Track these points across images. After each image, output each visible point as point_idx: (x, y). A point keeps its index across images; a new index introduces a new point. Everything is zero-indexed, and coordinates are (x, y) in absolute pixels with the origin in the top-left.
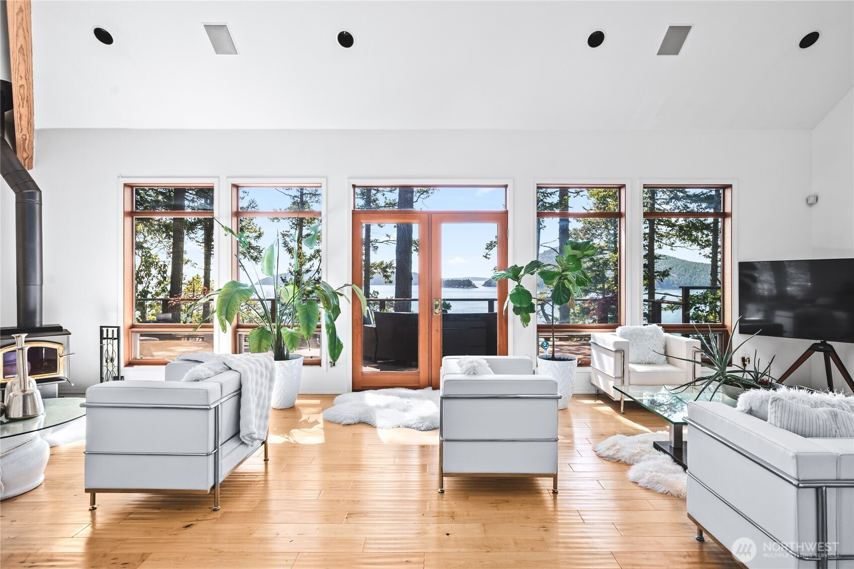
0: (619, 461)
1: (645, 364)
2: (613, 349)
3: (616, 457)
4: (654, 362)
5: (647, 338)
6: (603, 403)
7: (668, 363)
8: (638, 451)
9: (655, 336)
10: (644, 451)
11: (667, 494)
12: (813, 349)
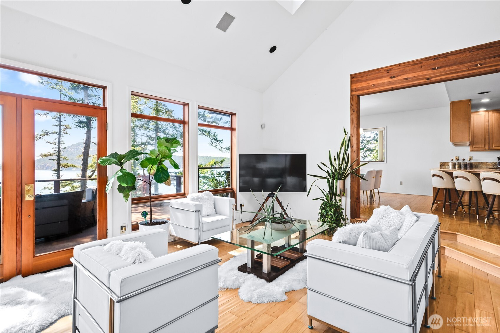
0: (227, 289)
1: (206, 216)
2: (194, 210)
3: (225, 287)
4: (210, 214)
5: (206, 200)
6: (181, 247)
7: (216, 213)
8: (235, 277)
9: (209, 198)
10: (238, 276)
11: (270, 302)
12: (269, 196)
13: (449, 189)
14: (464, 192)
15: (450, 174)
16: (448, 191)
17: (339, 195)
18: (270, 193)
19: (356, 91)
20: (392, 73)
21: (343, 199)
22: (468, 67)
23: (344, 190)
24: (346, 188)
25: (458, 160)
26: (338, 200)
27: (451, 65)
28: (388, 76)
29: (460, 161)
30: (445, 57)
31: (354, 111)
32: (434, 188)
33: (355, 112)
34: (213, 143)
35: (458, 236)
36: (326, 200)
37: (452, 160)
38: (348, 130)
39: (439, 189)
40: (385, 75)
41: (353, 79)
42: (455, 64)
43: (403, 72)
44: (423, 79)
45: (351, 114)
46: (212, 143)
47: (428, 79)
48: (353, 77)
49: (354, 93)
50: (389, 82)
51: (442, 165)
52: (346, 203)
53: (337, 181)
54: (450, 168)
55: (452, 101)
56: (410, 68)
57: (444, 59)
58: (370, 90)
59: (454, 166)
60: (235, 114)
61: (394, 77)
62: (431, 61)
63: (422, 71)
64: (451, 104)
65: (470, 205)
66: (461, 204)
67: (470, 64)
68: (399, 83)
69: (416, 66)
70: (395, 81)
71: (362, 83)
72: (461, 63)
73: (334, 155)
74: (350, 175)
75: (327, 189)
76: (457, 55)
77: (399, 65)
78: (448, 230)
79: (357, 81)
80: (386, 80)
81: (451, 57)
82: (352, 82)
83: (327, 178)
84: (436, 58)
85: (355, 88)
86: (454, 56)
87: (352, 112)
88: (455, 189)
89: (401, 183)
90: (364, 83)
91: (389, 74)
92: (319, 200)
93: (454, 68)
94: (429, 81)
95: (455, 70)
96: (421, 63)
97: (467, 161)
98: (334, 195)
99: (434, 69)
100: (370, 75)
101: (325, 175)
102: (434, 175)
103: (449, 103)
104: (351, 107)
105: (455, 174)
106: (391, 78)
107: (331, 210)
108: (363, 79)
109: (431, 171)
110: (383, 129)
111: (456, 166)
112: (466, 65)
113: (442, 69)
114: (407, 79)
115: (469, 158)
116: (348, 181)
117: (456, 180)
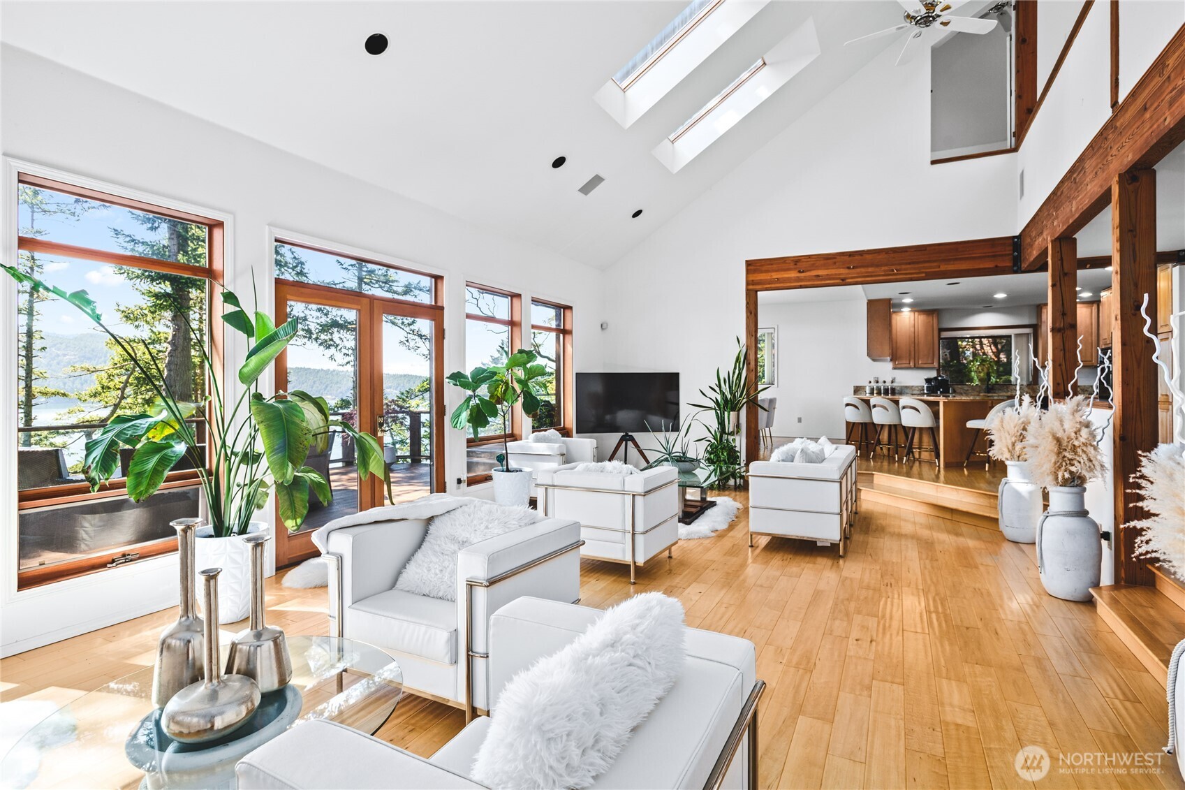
2: (558, 453)
12: (622, 440)
13: (865, 423)
14: (883, 425)
15: (867, 402)
16: (864, 425)
17: (732, 434)
18: (622, 434)
19: (753, 285)
20: (802, 265)
21: (737, 438)
22: (884, 271)
23: (738, 426)
24: (740, 422)
25: (877, 382)
26: (731, 440)
27: (867, 266)
28: (795, 269)
29: (879, 384)
30: (862, 255)
31: (751, 313)
32: (848, 423)
33: (753, 314)
34: (410, 340)
35: (875, 476)
36: (713, 441)
37: (870, 382)
38: (743, 340)
39: (854, 423)
40: (792, 267)
41: (750, 268)
42: (872, 265)
43: (813, 267)
44: (837, 279)
45: (748, 318)
46: (407, 341)
47: (843, 280)
48: (749, 263)
49: (751, 287)
50: (797, 277)
51: (857, 390)
52: (740, 443)
53: (729, 412)
54: (868, 395)
55: (870, 298)
56: (822, 262)
57: (860, 257)
58: (773, 286)
59: (872, 393)
60: (571, 308)
61: (803, 272)
62: (847, 258)
63: (836, 268)
64: (868, 303)
65: (889, 444)
66: (879, 442)
67: (886, 268)
68: (809, 280)
69: (829, 261)
70: (805, 277)
71: (761, 274)
72: (877, 266)
73: (723, 375)
74: (745, 405)
75: (714, 425)
76: (873, 255)
77: (809, 256)
78: (866, 470)
79: (755, 271)
80: (793, 274)
81: (868, 257)
82: (748, 272)
83: (715, 409)
84: (851, 254)
85: (753, 280)
86: (870, 256)
87: (749, 314)
88: (873, 423)
89: (800, 420)
90: (764, 274)
91: (798, 266)
92: (703, 441)
93: (870, 269)
94: (844, 282)
95: (873, 272)
96: (835, 258)
97: (889, 385)
98: (726, 434)
99: (849, 268)
100: (772, 265)
101: (712, 405)
102: (847, 405)
103: (866, 301)
104: (747, 307)
105: (873, 402)
106: (800, 272)
107: (723, 454)
108: (764, 268)
109: (845, 399)
110: (772, 331)
111: (875, 392)
112: (883, 268)
113: (858, 270)
114: (818, 276)
115: (891, 379)
116: (743, 412)
117: (874, 410)
